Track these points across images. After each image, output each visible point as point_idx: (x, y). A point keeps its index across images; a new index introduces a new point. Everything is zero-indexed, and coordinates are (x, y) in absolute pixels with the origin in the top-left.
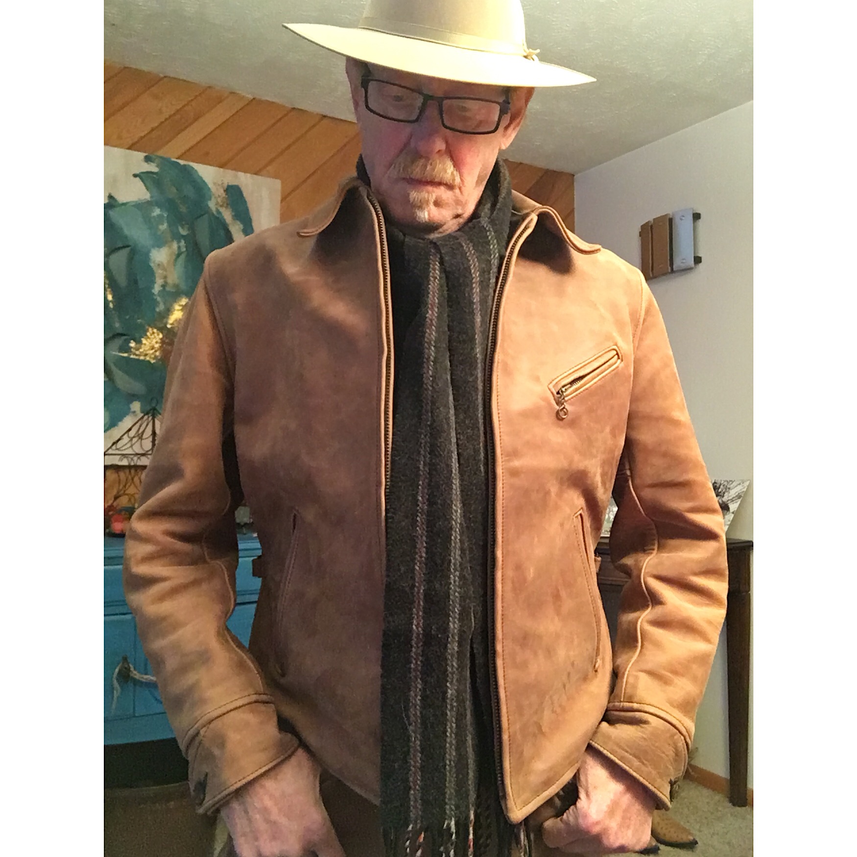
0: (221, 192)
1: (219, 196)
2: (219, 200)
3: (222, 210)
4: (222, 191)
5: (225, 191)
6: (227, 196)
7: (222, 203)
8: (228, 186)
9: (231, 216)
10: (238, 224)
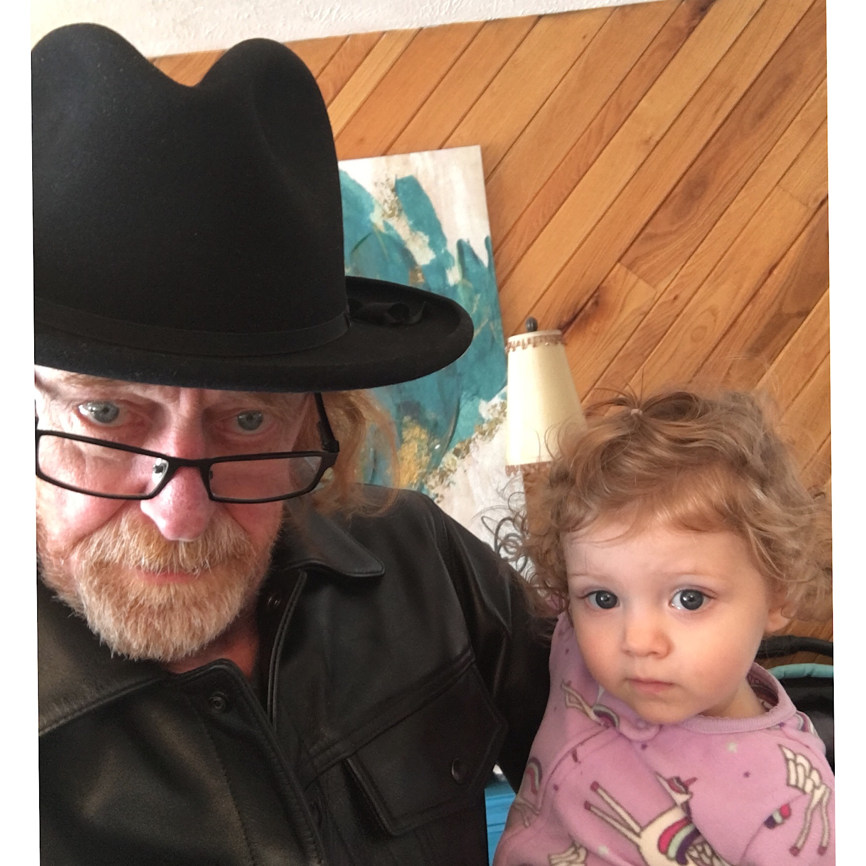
0: (388, 194)
1: (386, 201)
2: (386, 207)
3: (392, 222)
4: (389, 192)
5: (393, 191)
6: (397, 198)
7: (391, 212)
8: (397, 182)
9: (407, 228)
10: (421, 237)
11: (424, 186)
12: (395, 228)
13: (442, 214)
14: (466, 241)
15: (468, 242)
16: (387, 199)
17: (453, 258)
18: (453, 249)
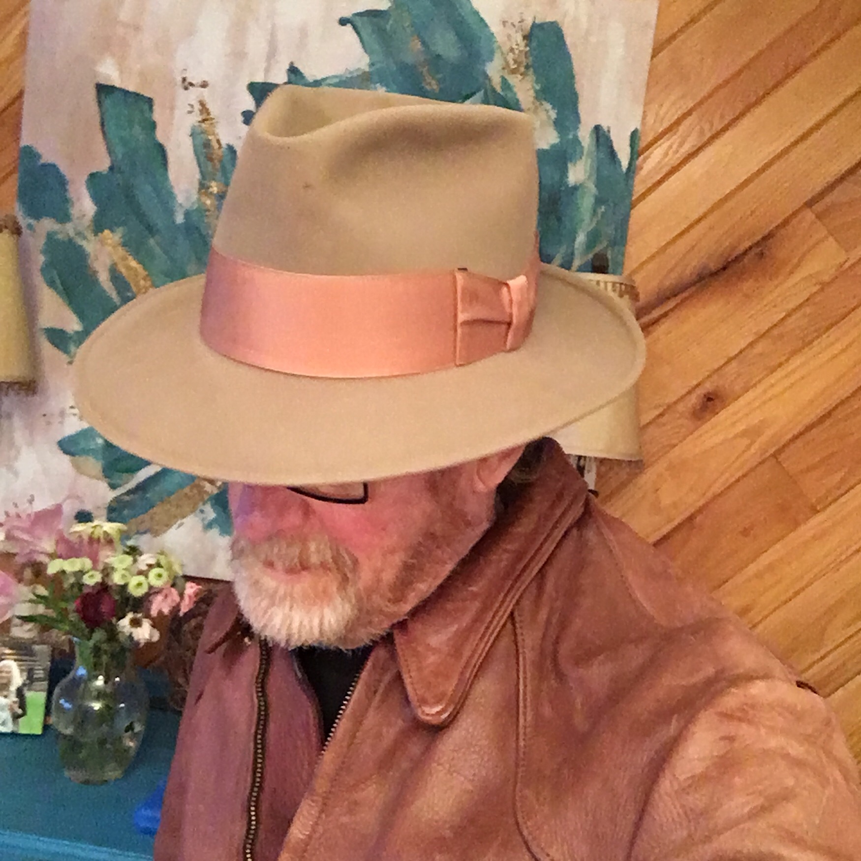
0: (518, 41)
1: (512, 50)
2: (510, 58)
3: (514, 80)
4: (519, 38)
5: (525, 37)
6: (528, 49)
7: (515, 66)
8: (534, 26)
9: (532, 93)
10: (547, 111)
11: (568, 41)
12: (515, 90)
13: (583, 86)
14: (606, 130)
15: (609, 131)
16: (515, 47)
17: (582, 147)
18: (585, 135)
